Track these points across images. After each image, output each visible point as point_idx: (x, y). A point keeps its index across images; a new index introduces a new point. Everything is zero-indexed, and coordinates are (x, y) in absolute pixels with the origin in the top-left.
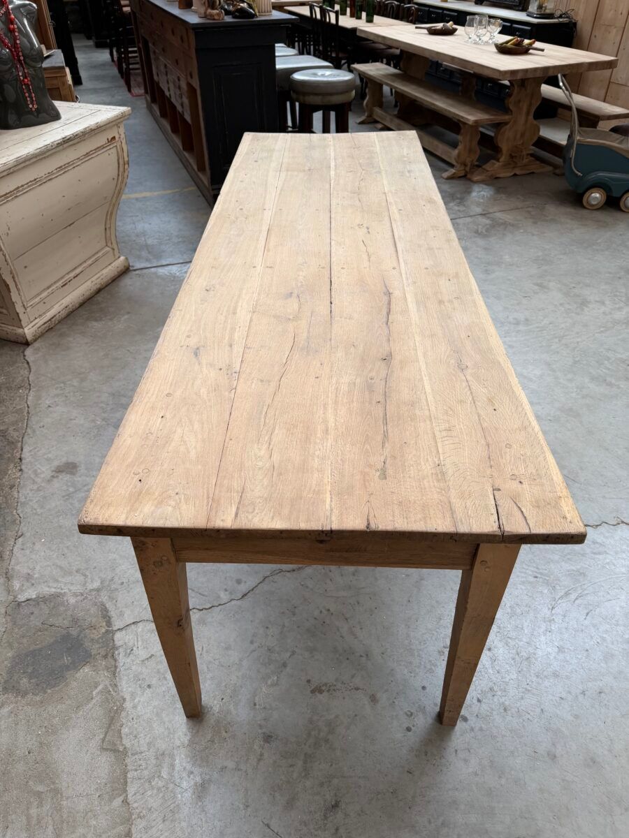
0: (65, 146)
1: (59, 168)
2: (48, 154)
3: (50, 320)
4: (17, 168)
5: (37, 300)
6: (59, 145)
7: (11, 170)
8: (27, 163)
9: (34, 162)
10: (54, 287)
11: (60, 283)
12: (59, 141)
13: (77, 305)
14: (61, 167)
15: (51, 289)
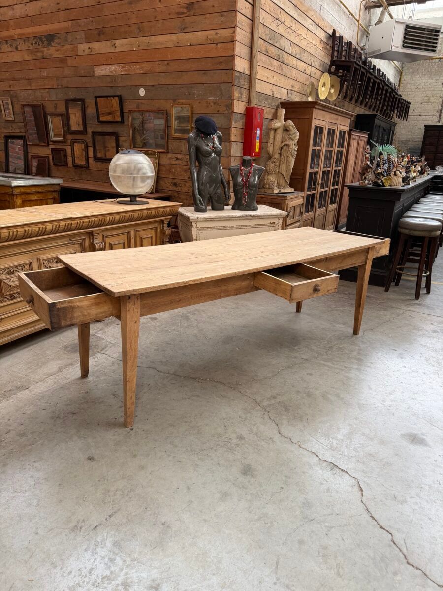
8: (222, 219)
14: (239, 226)
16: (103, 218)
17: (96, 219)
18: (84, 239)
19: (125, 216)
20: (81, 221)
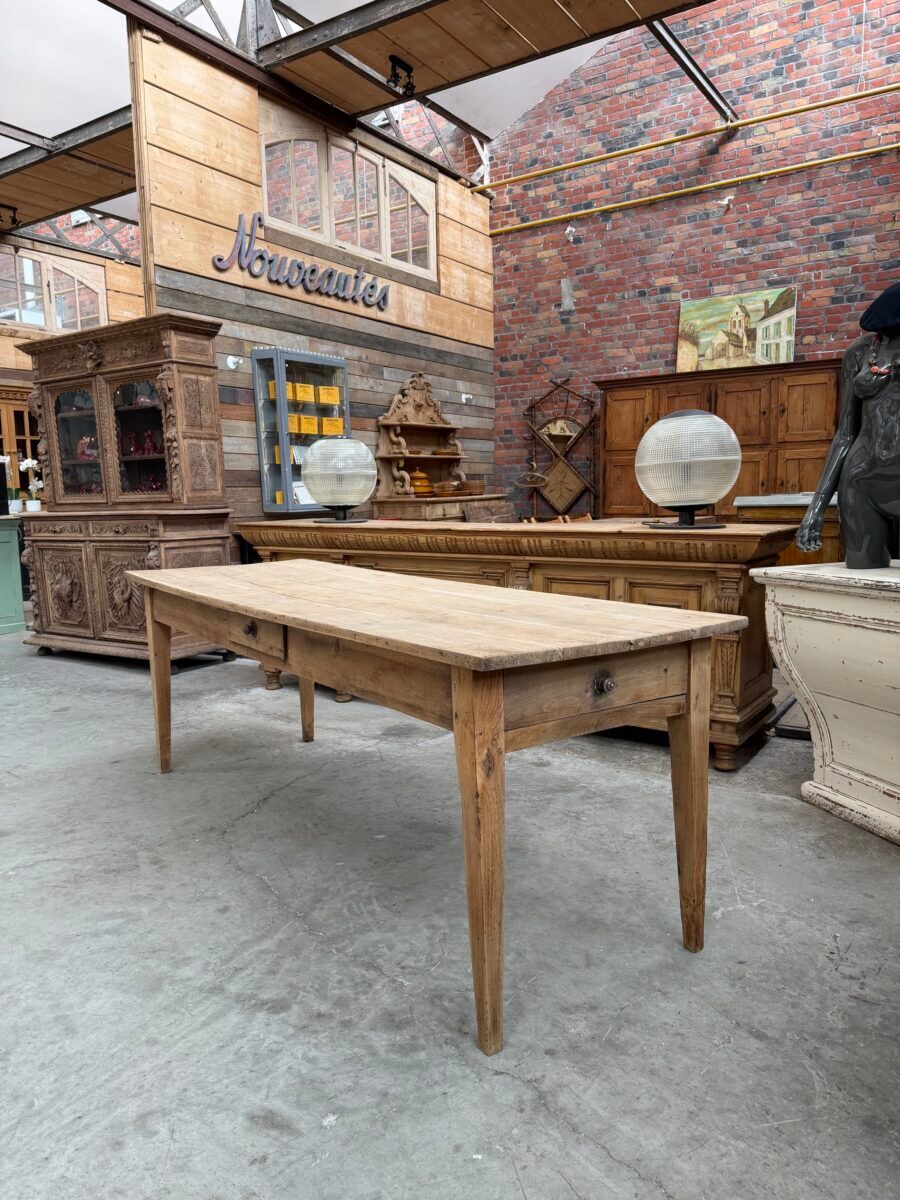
0: (884, 594)
1: (879, 620)
2: (852, 590)
3: (837, 804)
4: (808, 585)
5: (845, 771)
6: (867, 587)
7: (802, 584)
8: (823, 587)
9: (831, 592)
10: (874, 782)
11: (887, 787)
12: (870, 582)
13: (882, 834)
14: (883, 620)
15: (869, 779)
16: (514, 538)
17: (500, 539)
18: (503, 574)
19: (564, 542)
20: (472, 538)
